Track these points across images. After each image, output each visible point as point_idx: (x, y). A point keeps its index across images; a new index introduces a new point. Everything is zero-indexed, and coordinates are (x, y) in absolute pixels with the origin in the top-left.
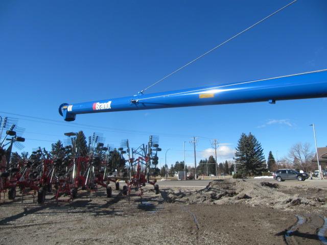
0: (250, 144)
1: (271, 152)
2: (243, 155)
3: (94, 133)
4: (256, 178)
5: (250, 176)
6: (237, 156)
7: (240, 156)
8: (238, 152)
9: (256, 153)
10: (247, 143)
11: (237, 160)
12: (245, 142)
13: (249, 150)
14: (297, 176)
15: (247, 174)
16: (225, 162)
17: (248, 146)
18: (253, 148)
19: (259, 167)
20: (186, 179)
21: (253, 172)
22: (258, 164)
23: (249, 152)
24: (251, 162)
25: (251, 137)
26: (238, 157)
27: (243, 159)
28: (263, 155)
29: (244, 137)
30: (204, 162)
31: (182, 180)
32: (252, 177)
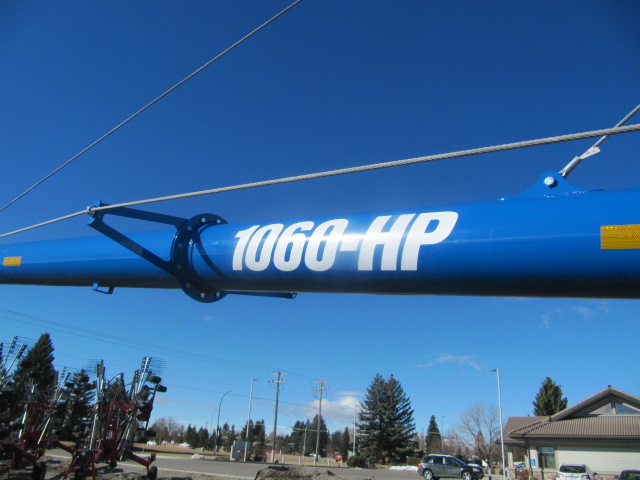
0: (388, 397)
1: (433, 418)
2: (374, 419)
3: (16, 338)
4: (393, 468)
5: (384, 463)
6: (362, 419)
7: (368, 419)
8: (364, 410)
9: (399, 417)
10: (384, 394)
11: (362, 427)
12: (379, 391)
13: (385, 409)
14: (463, 472)
15: (378, 458)
16: (343, 431)
17: (386, 401)
18: (394, 406)
19: (403, 447)
20: (248, 460)
21: (389, 455)
22: (401, 440)
23: (385, 414)
24: (389, 435)
25: (394, 383)
26: (364, 423)
27: (372, 427)
28: (412, 423)
29: (379, 381)
30: (303, 426)
31: (237, 461)
32: (386, 467)
